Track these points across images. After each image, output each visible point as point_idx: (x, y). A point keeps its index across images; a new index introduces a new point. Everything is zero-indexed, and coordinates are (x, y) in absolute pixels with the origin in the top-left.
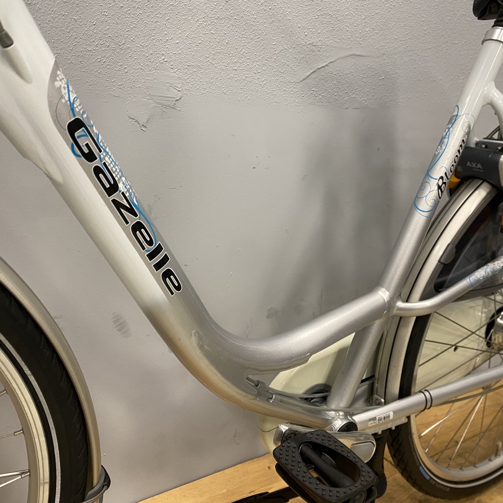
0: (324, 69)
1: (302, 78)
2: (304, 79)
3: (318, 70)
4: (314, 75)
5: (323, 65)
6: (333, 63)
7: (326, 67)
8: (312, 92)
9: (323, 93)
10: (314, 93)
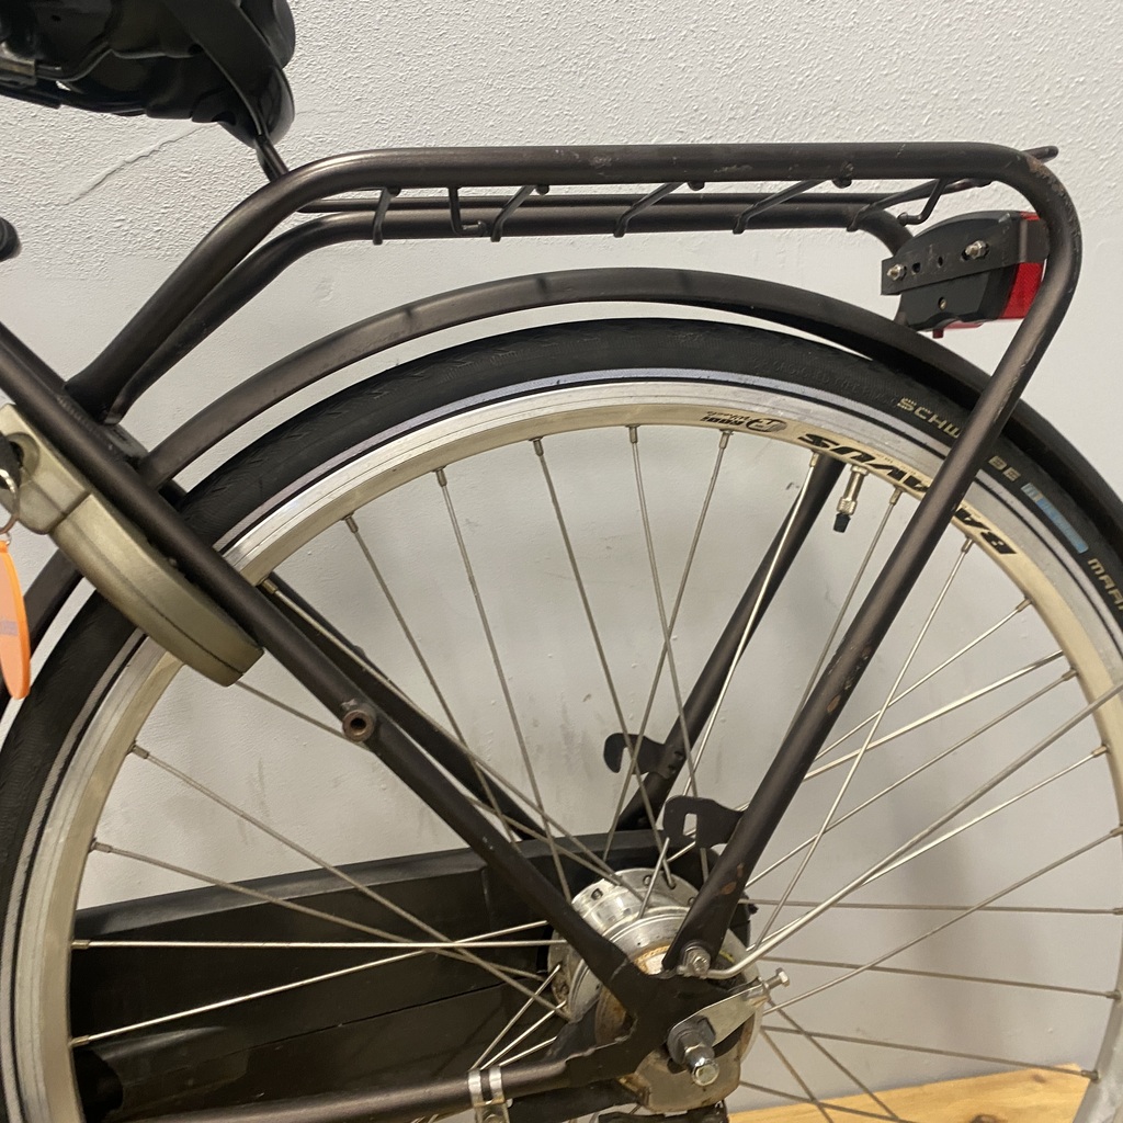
0: (148, 161)
1: (75, 193)
2: (83, 195)
3: (129, 167)
4: (114, 181)
5: (141, 153)
6: (176, 144)
7: (155, 156)
8: (118, 224)
9: (158, 225)
10: (126, 228)
